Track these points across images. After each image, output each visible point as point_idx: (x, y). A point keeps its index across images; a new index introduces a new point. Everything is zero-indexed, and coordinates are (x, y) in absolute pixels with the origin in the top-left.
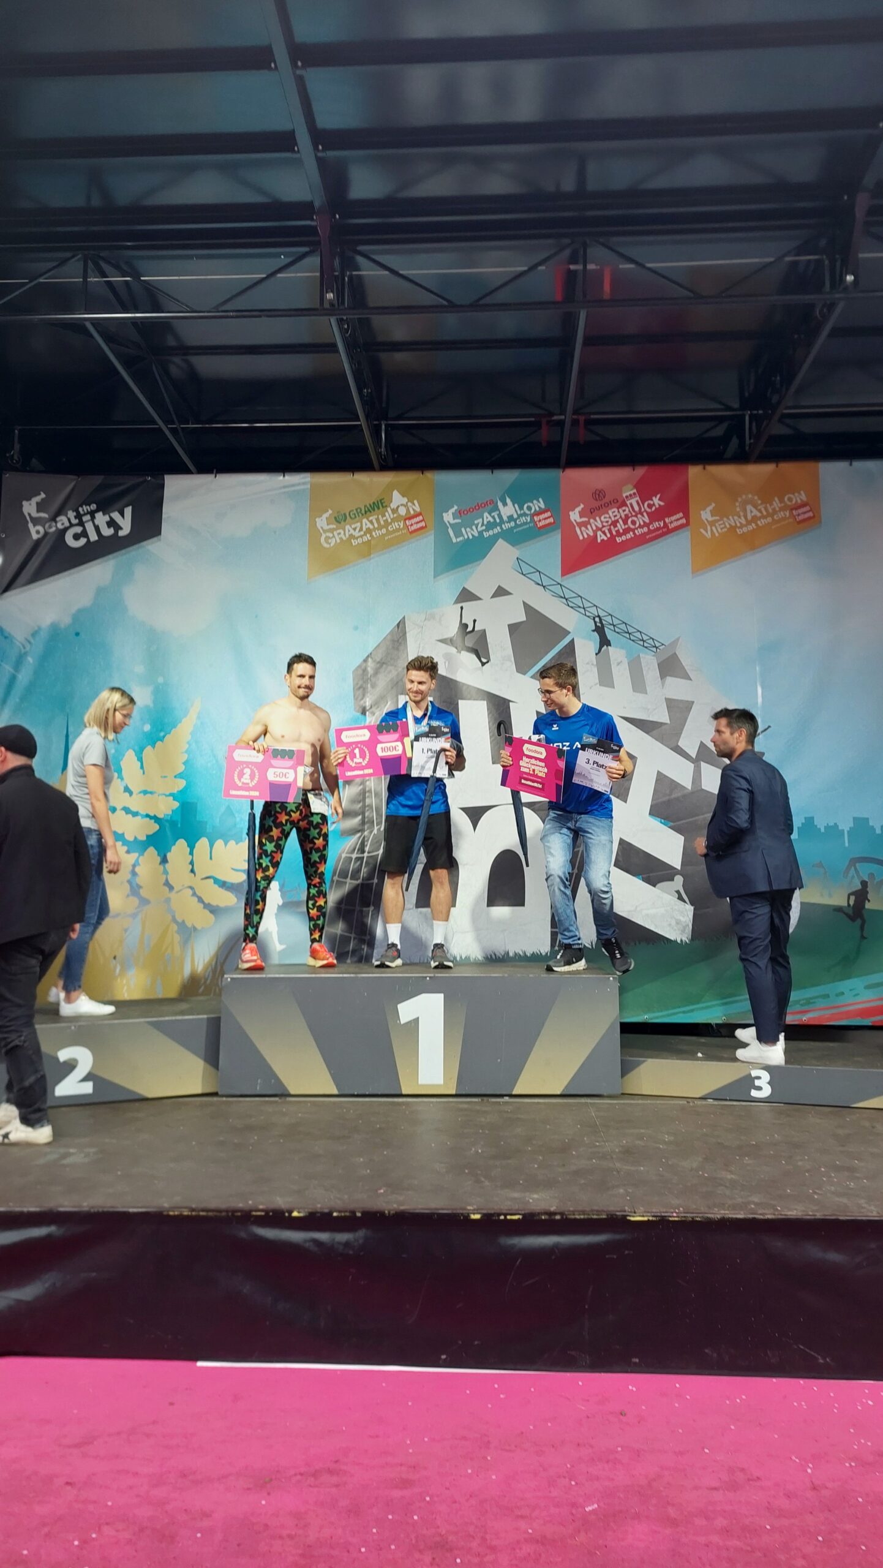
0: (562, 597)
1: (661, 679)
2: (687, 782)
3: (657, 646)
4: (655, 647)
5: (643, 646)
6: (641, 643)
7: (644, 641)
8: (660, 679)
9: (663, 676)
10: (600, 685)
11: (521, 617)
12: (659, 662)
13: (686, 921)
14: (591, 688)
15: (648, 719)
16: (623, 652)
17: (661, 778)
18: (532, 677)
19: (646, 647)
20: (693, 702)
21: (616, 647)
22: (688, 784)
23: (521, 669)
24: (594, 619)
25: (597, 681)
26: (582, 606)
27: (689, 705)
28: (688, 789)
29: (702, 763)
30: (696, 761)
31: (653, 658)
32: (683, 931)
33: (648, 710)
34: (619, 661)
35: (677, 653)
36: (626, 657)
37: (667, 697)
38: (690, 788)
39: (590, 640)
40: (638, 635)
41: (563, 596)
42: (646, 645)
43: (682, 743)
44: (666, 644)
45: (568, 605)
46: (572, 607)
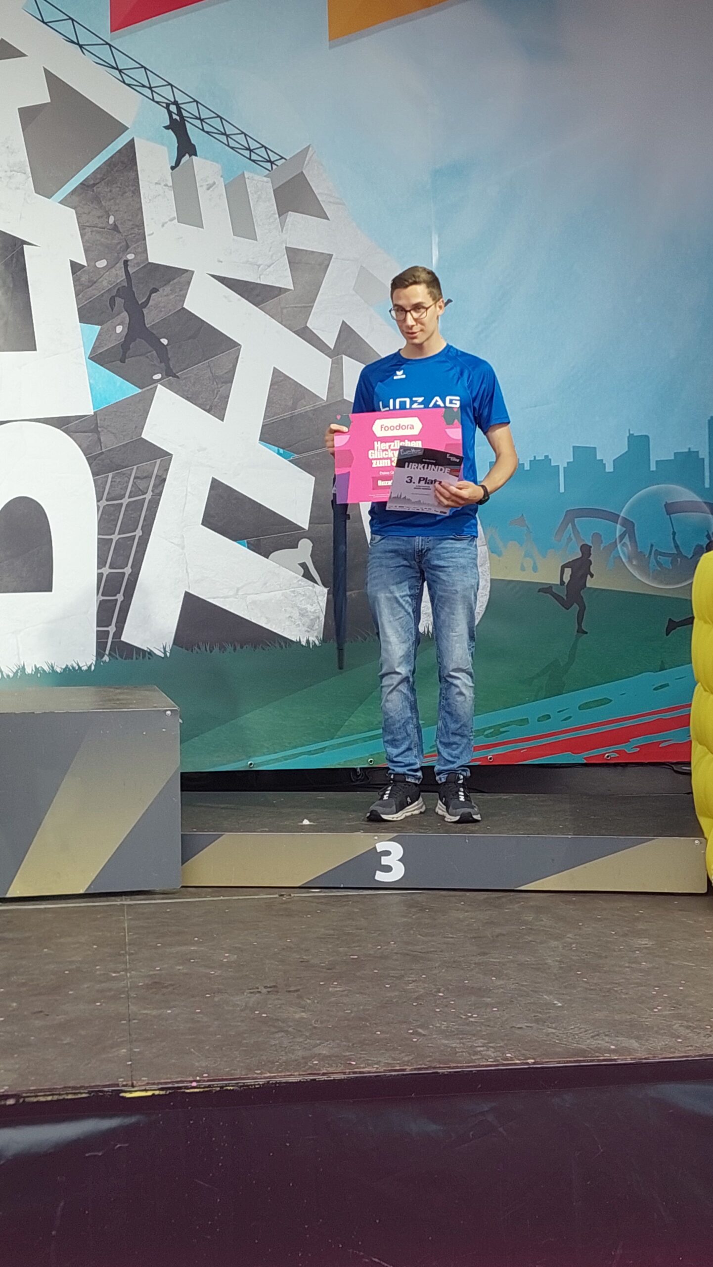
0: (113, 68)
1: (279, 216)
2: (320, 388)
3: (272, 160)
4: (270, 161)
5: (250, 159)
6: (247, 153)
7: (251, 151)
8: (277, 216)
9: (283, 209)
10: (179, 222)
11: (43, 97)
12: (275, 188)
13: (314, 612)
14: (163, 226)
15: (258, 282)
16: (217, 167)
17: (279, 381)
18: (60, 202)
19: (254, 161)
20: (331, 256)
21: (206, 158)
22: (322, 393)
23: (44, 188)
24: (168, 105)
25: (176, 215)
26: (148, 85)
27: (323, 261)
28: (323, 400)
29: (344, 356)
30: (335, 354)
31: (265, 179)
32: (311, 627)
33: (259, 266)
34: (211, 182)
35: (304, 172)
36: (222, 176)
37: (288, 246)
38: (325, 399)
39: (163, 144)
40: (241, 139)
41: (114, 65)
42: (254, 157)
43: (313, 324)
44: (287, 158)
45: (124, 82)
46: (129, 85)
